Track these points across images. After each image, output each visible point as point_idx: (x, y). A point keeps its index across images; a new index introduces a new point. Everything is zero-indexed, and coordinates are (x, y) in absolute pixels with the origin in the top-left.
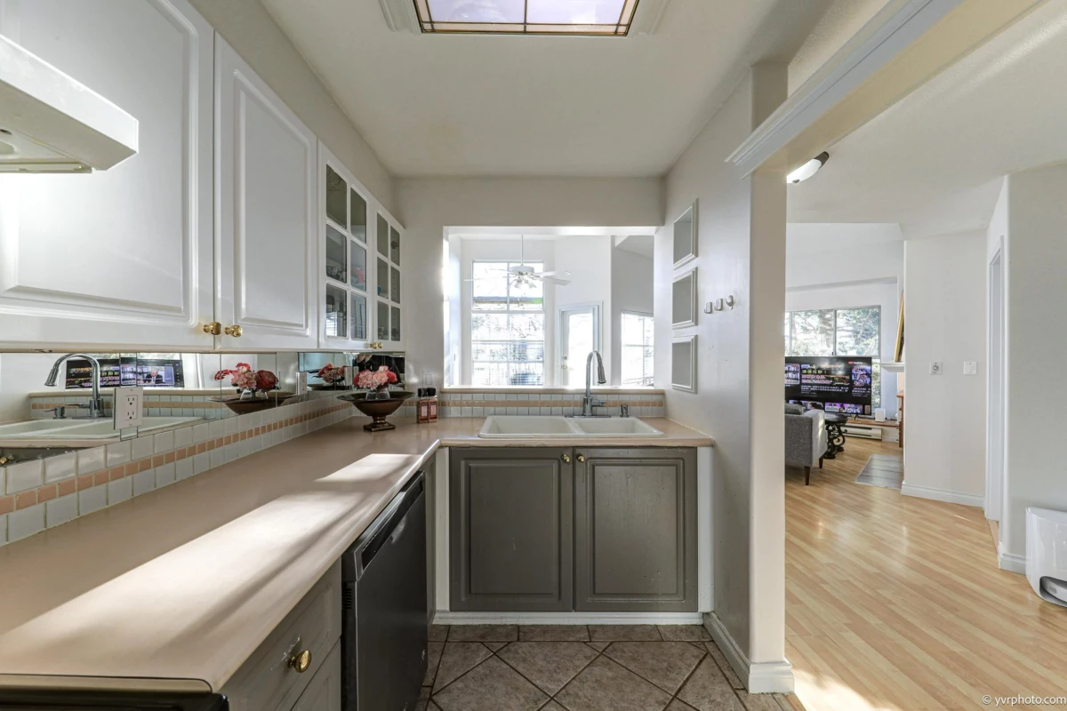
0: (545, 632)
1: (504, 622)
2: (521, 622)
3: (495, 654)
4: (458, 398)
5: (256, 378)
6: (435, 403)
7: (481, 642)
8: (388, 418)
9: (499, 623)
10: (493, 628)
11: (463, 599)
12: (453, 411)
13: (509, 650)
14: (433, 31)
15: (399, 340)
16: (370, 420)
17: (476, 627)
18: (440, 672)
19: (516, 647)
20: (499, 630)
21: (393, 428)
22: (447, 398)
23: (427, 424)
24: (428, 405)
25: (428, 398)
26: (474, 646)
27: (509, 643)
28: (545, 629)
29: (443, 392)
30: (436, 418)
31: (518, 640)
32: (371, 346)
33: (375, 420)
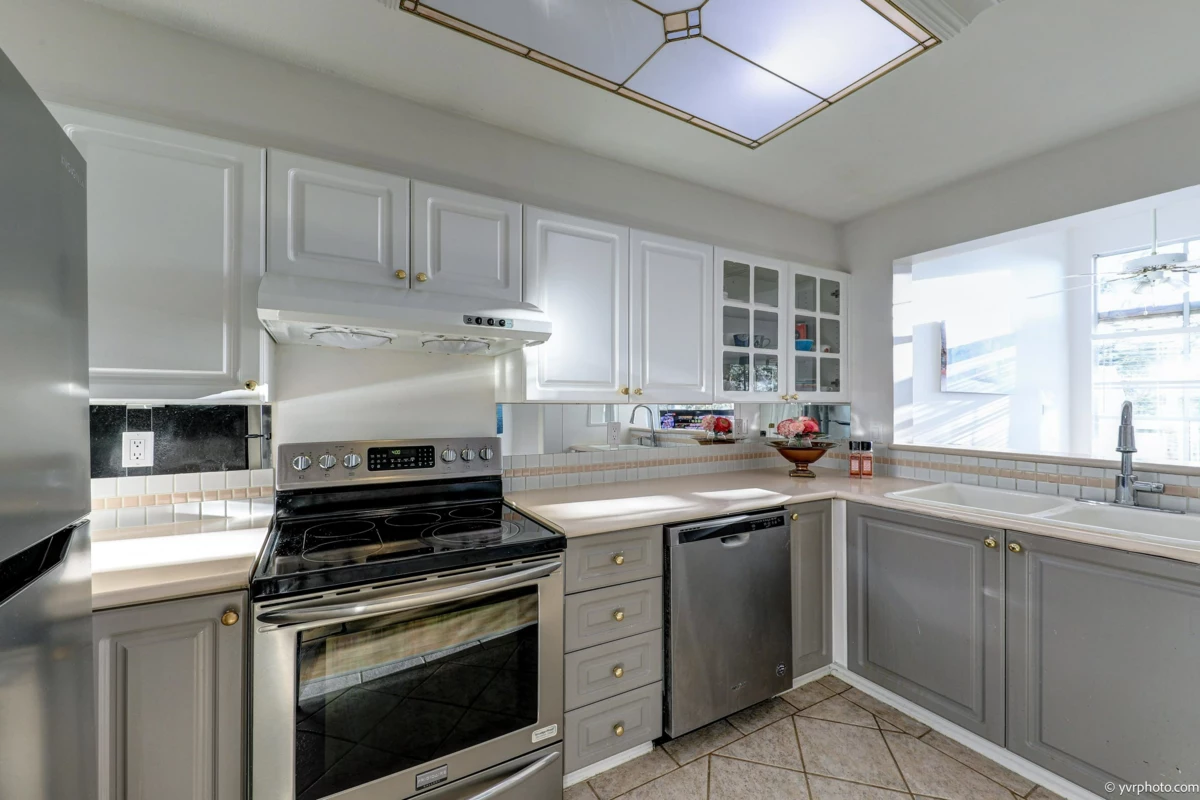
0: (962, 752)
1: (913, 715)
2: (936, 727)
3: (880, 730)
4: (910, 456)
5: (714, 423)
6: (869, 458)
7: (874, 715)
8: (811, 466)
9: (907, 713)
10: (897, 713)
11: (861, 663)
12: (903, 472)
13: (899, 737)
14: (760, 144)
15: (838, 391)
16: (793, 467)
17: (879, 702)
18: (815, 707)
19: (910, 740)
20: (904, 719)
21: (813, 477)
22: (898, 455)
23: (859, 480)
24: (861, 460)
25: (861, 452)
26: (863, 712)
27: (905, 733)
28: (963, 750)
29: (892, 449)
30: (870, 475)
31: (919, 738)
32: (783, 397)
33: (798, 466)
